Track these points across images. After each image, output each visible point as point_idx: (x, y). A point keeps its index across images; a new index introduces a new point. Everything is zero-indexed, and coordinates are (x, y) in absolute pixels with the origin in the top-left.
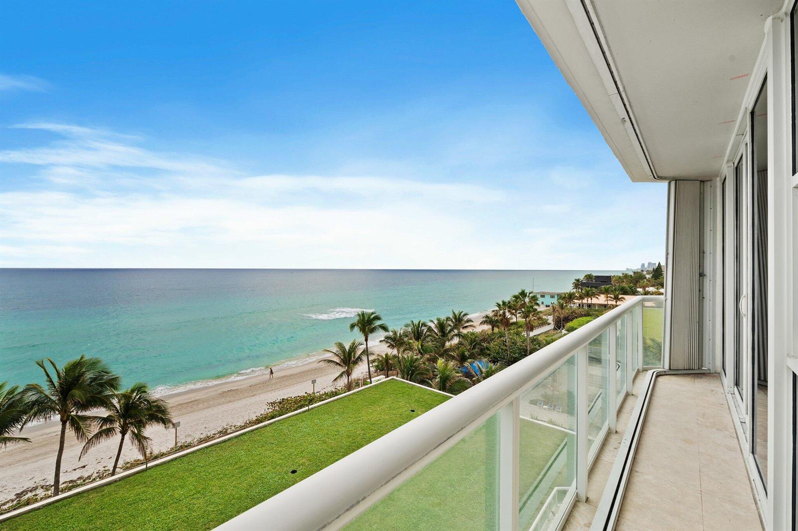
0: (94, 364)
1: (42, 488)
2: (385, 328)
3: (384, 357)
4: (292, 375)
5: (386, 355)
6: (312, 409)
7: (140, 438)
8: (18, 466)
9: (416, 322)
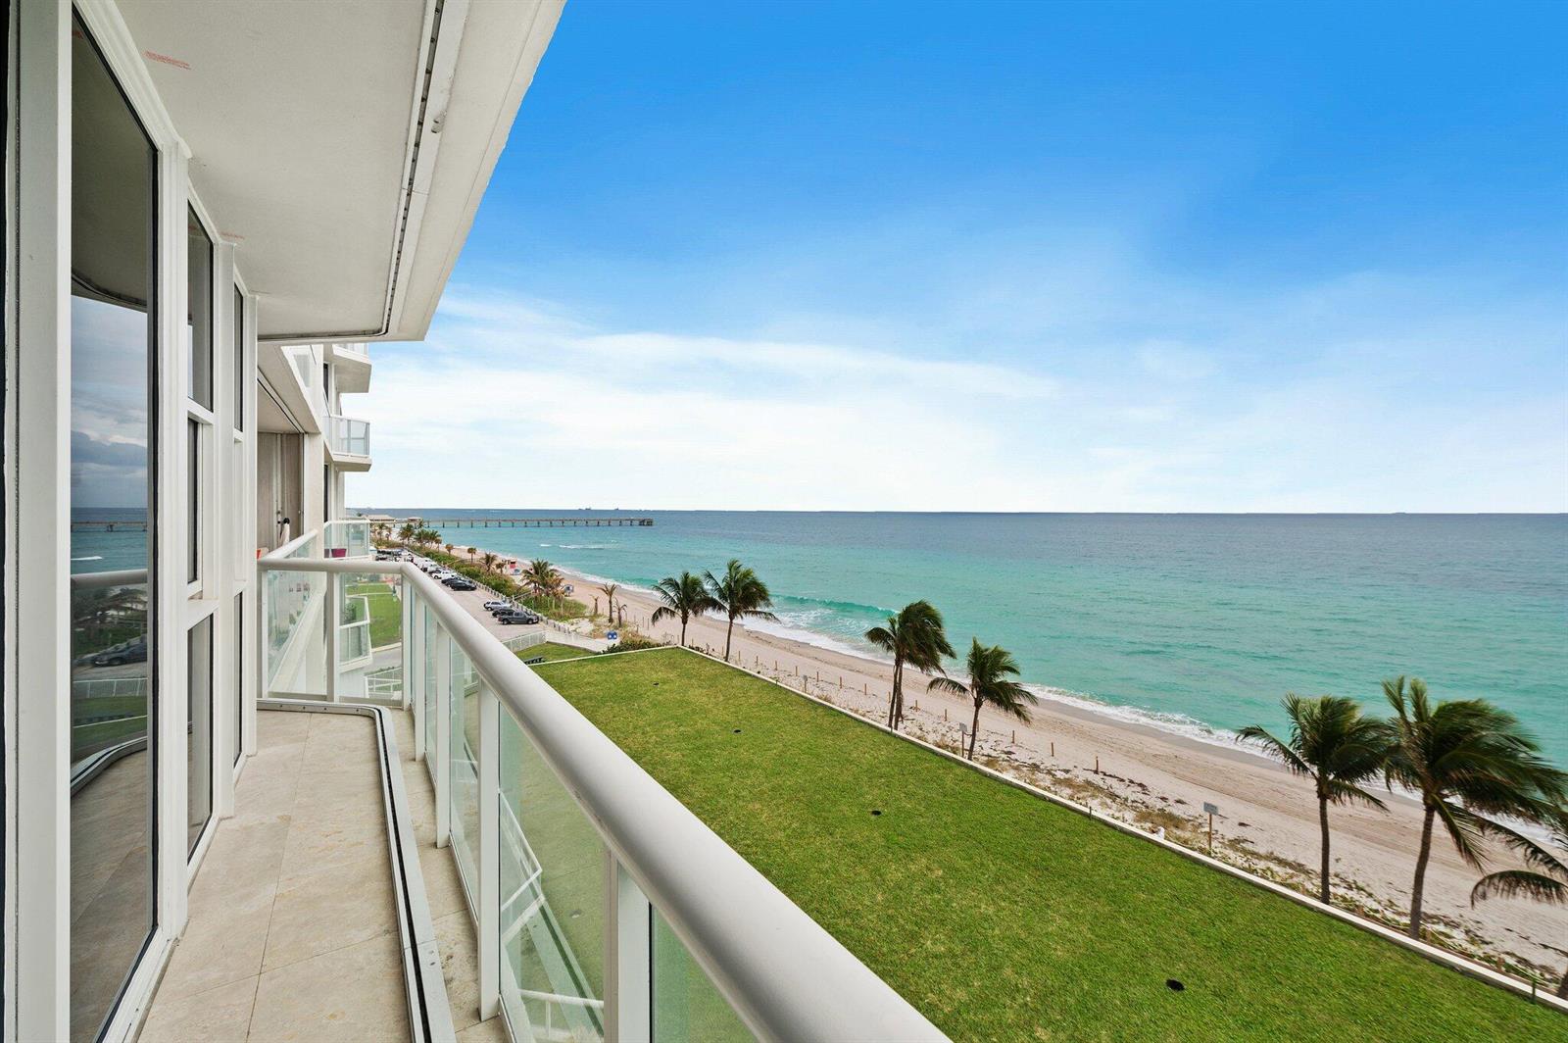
0: (1501, 721)
1: (1467, 932)
8: (1454, 872)
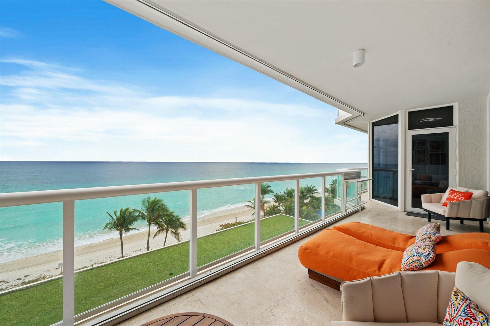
2: (272, 192)
3: (272, 206)
4: (221, 216)
5: (274, 205)
6: (247, 224)
7: (177, 234)
9: (290, 189)
